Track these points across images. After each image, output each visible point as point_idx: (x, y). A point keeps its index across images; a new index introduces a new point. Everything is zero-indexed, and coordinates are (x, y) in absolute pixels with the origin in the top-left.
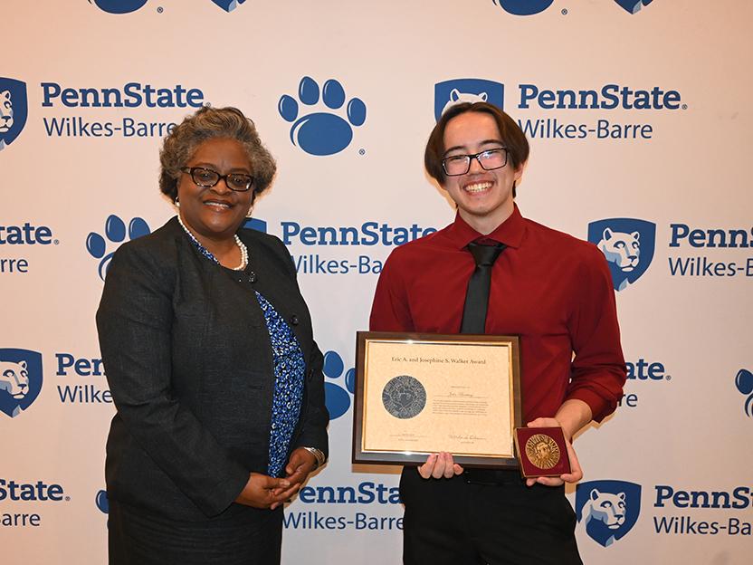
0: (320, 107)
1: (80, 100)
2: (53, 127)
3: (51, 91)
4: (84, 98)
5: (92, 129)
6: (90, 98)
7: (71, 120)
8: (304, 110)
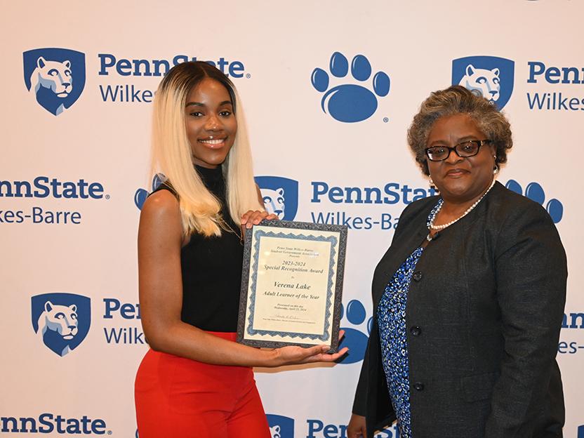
0: (349, 79)
1: (133, 70)
2: (108, 94)
3: (107, 61)
4: (137, 68)
5: (143, 96)
6: (142, 68)
7: (125, 88)
8: (334, 82)
